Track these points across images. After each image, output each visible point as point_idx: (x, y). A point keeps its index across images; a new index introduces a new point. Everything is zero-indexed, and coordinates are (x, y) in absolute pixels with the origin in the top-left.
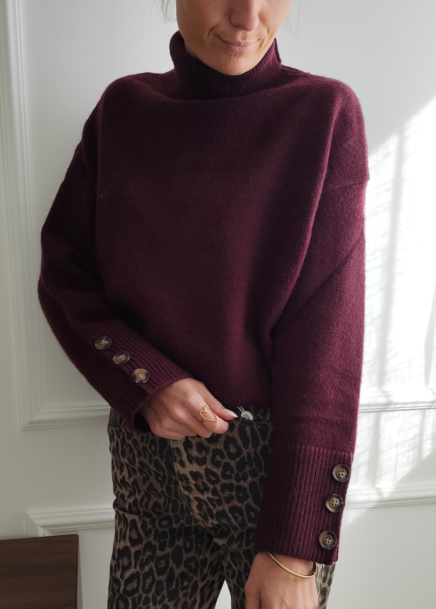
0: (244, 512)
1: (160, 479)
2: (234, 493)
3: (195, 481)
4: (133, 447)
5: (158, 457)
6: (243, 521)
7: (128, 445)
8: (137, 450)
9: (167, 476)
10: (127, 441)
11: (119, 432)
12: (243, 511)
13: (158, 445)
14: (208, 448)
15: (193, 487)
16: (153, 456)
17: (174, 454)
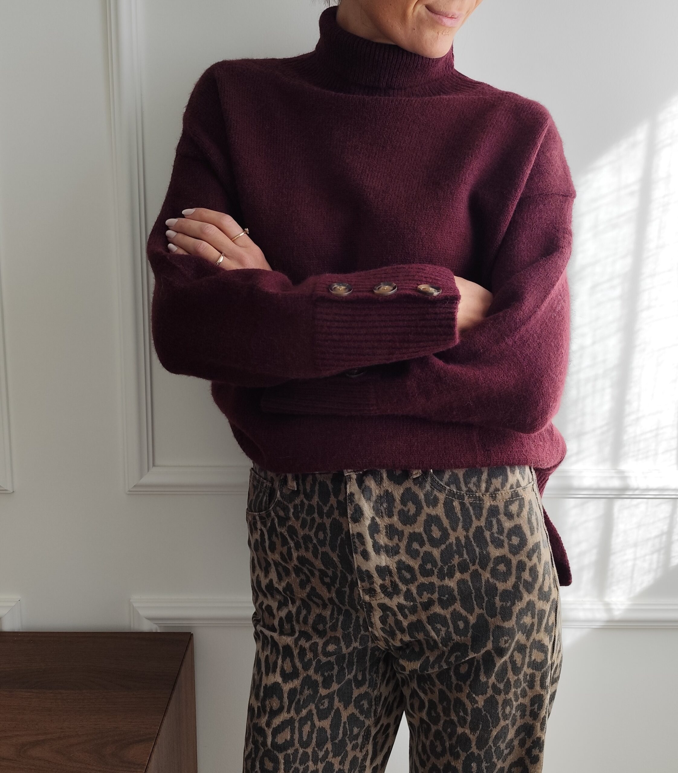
0: (450, 621)
1: (327, 580)
2: (436, 596)
3: (382, 580)
4: (287, 536)
5: (327, 549)
6: (448, 633)
7: (279, 535)
8: (295, 541)
9: (339, 575)
10: (279, 530)
11: (264, 518)
12: (447, 620)
13: (328, 531)
14: (402, 532)
15: (378, 590)
16: (319, 547)
17: (354, 542)
